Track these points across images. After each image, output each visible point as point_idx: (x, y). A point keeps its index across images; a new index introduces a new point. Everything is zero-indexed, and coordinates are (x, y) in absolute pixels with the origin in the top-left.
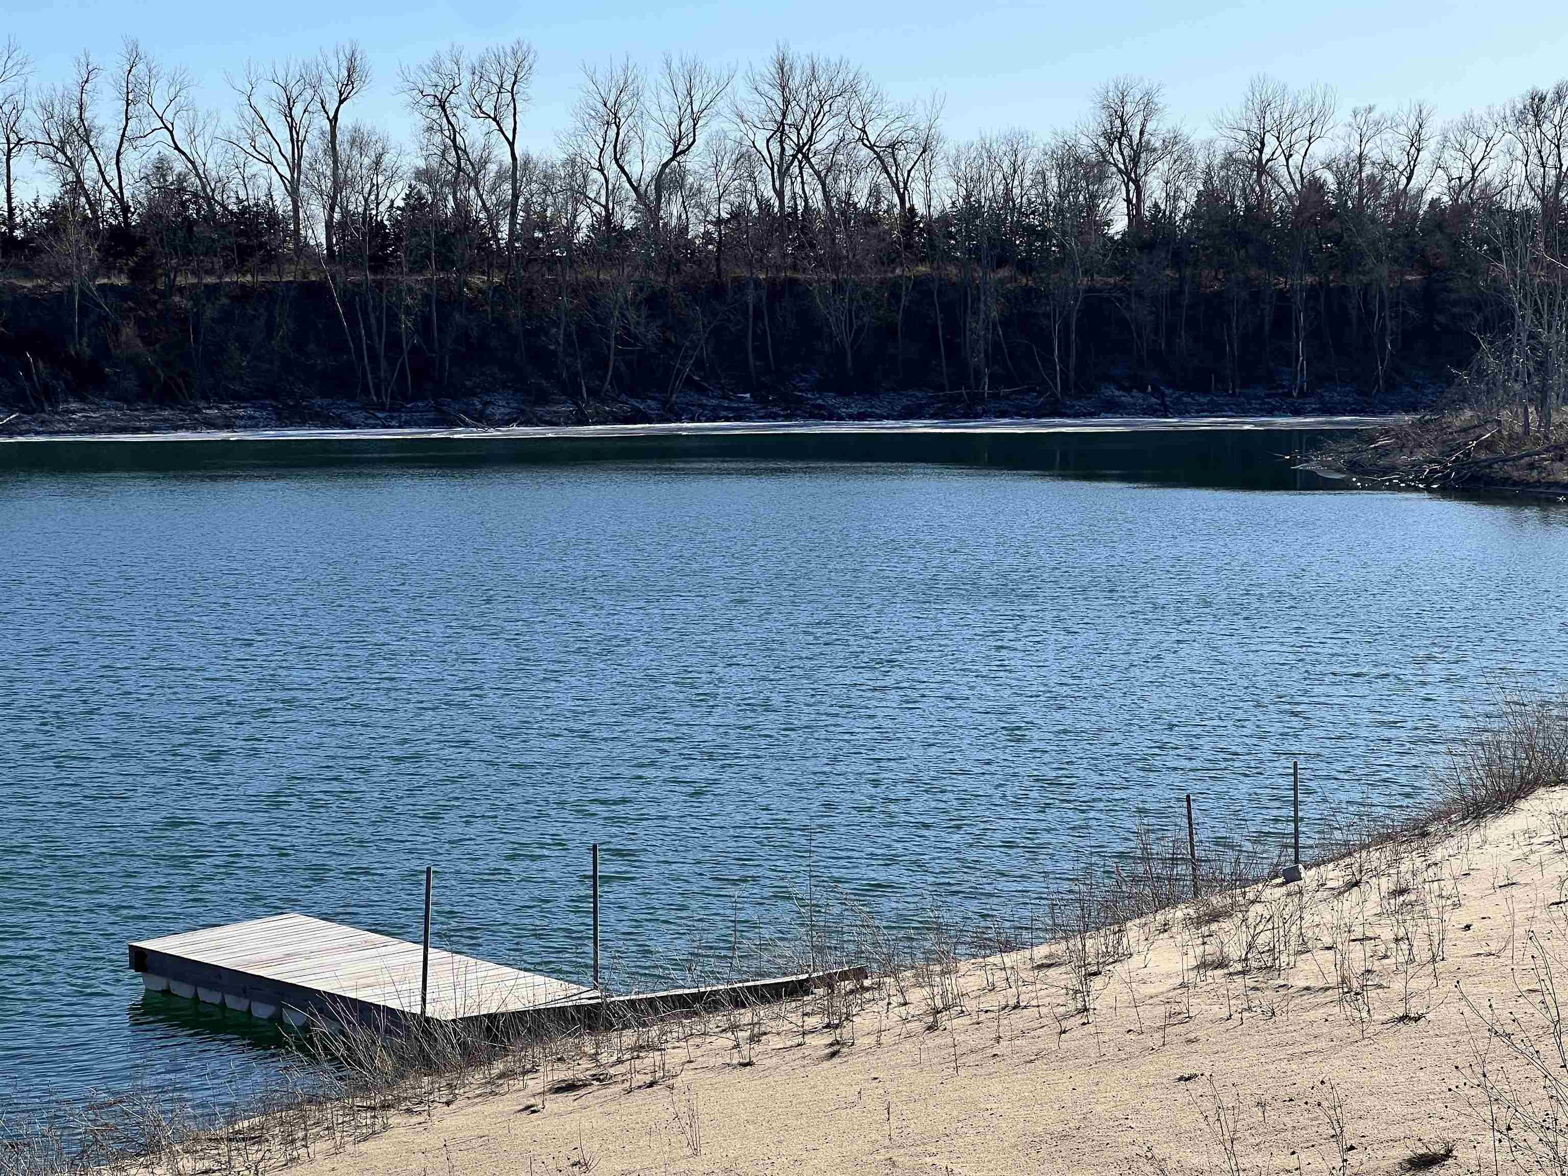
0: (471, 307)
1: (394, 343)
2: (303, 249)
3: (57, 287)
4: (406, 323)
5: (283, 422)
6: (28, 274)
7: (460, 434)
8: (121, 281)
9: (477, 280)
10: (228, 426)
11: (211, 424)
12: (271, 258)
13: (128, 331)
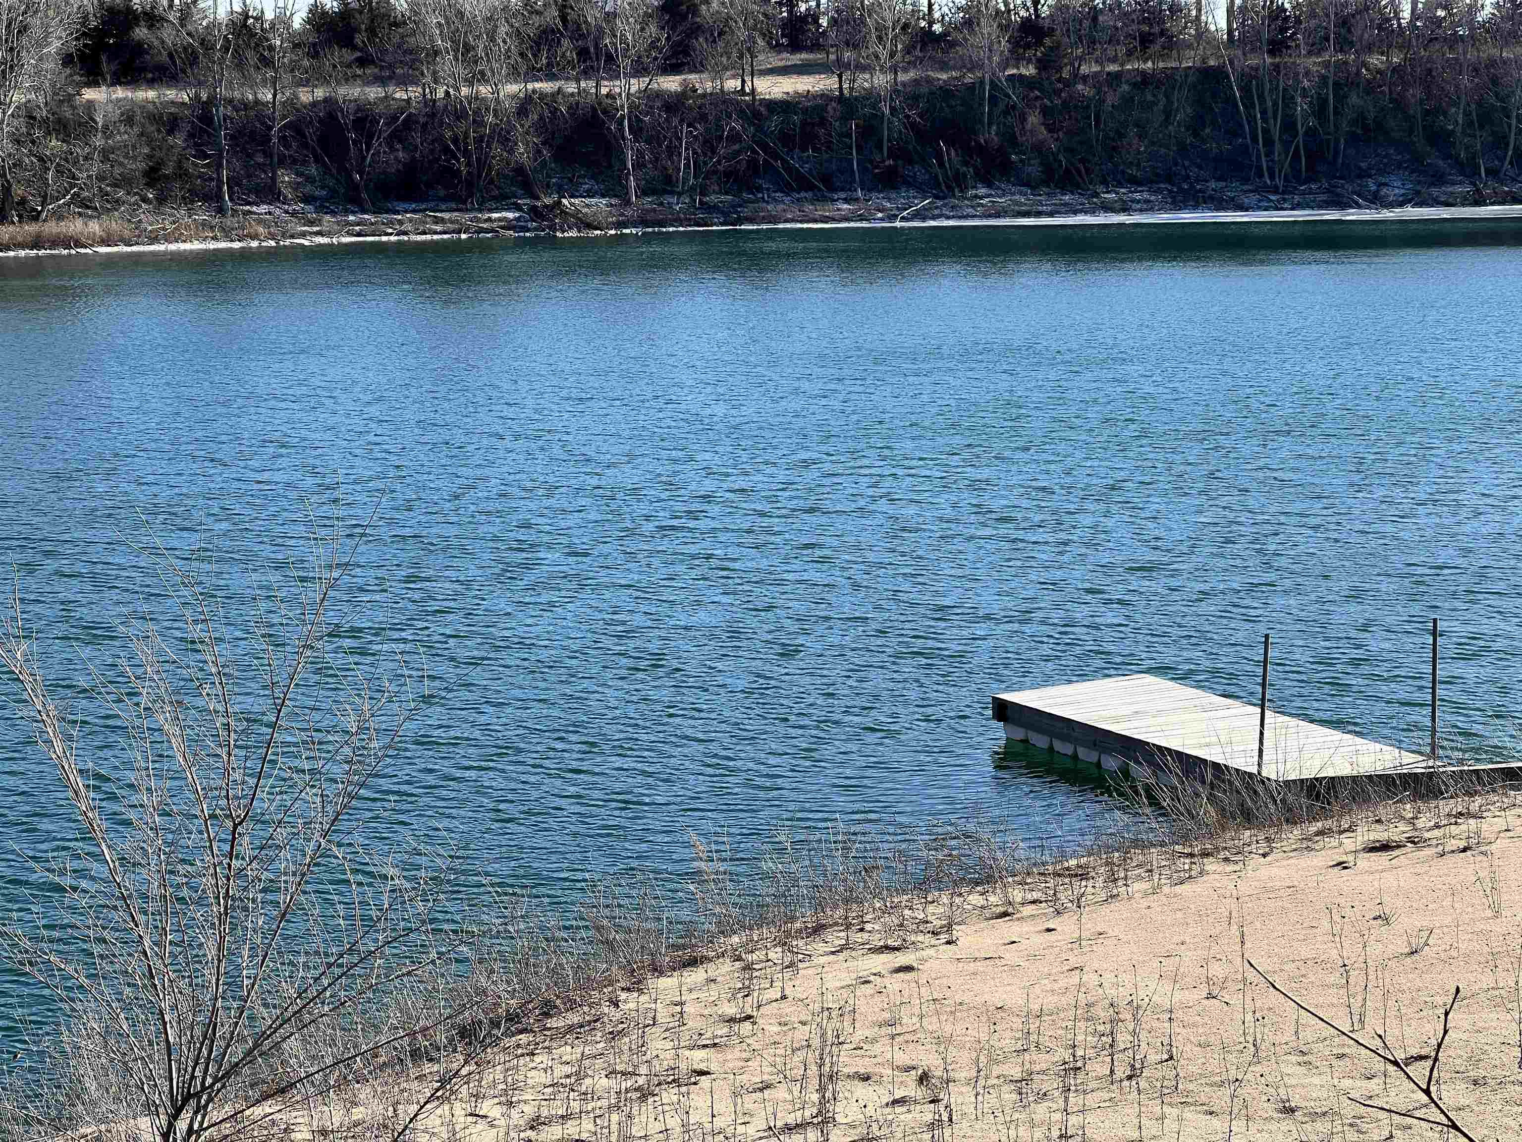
0: (1370, 88)
1: (1289, 125)
2: (1202, 33)
3: (969, 78)
4: (1301, 106)
5: (1177, 205)
6: (944, 66)
7: (1352, 215)
8: (1029, 71)
9: (1376, 60)
10: (1125, 209)
11: (1107, 208)
12: (1171, 44)
13: (1034, 119)
